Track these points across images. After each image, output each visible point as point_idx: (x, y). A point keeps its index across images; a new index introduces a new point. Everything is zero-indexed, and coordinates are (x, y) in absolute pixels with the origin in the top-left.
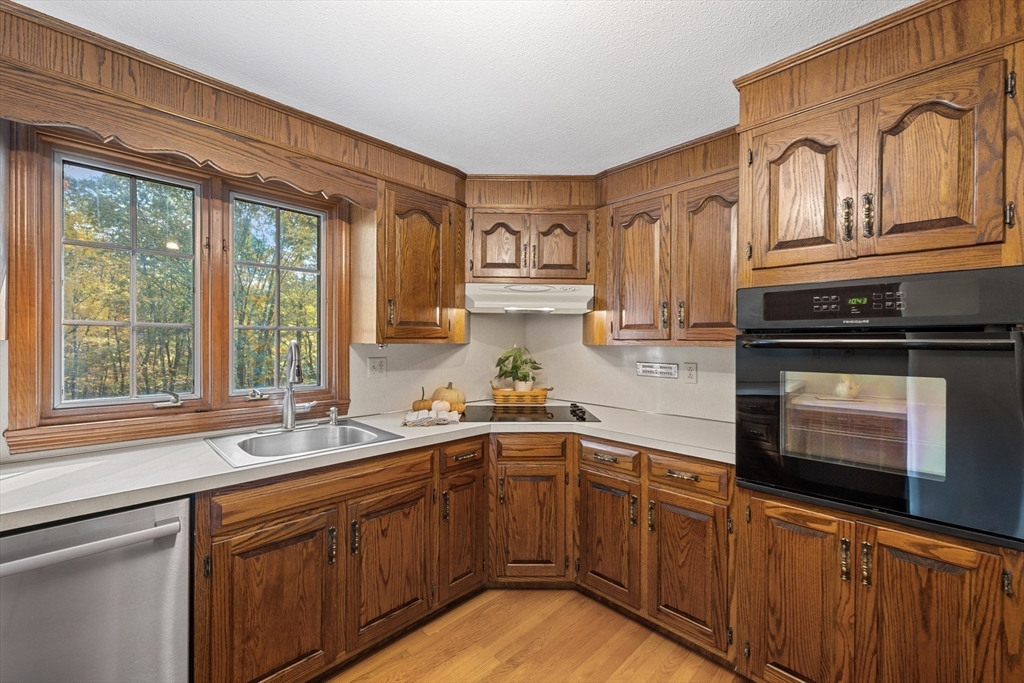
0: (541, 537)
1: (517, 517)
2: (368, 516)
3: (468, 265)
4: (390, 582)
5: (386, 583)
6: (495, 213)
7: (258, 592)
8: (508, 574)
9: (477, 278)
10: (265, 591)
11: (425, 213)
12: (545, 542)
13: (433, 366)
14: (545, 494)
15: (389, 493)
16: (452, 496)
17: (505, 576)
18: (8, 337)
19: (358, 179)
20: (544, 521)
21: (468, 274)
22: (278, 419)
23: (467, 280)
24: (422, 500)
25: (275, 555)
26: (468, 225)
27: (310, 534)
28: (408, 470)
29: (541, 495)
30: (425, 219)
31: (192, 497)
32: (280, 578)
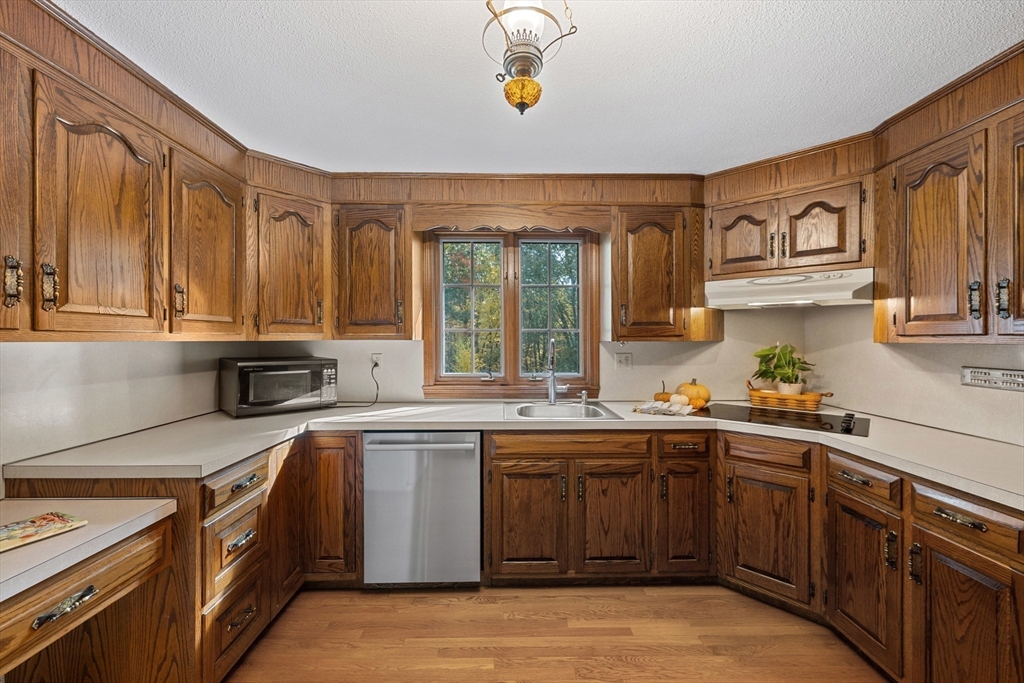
0: (776, 551)
1: (747, 520)
2: (592, 475)
3: (707, 264)
4: (609, 533)
5: (606, 533)
6: (737, 206)
7: (516, 503)
8: (737, 575)
9: (716, 277)
10: (520, 503)
11: (656, 224)
12: (781, 558)
13: (680, 363)
14: (781, 505)
15: (609, 461)
16: (671, 480)
17: (734, 576)
18: (423, 338)
19: (595, 210)
20: (780, 534)
21: (707, 273)
22: (547, 396)
23: (706, 278)
24: (640, 475)
25: (526, 482)
26: (707, 224)
27: (548, 476)
28: (625, 447)
29: (777, 506)
30: (656, 229)
31: (482, 432)
32: (529, 498)
